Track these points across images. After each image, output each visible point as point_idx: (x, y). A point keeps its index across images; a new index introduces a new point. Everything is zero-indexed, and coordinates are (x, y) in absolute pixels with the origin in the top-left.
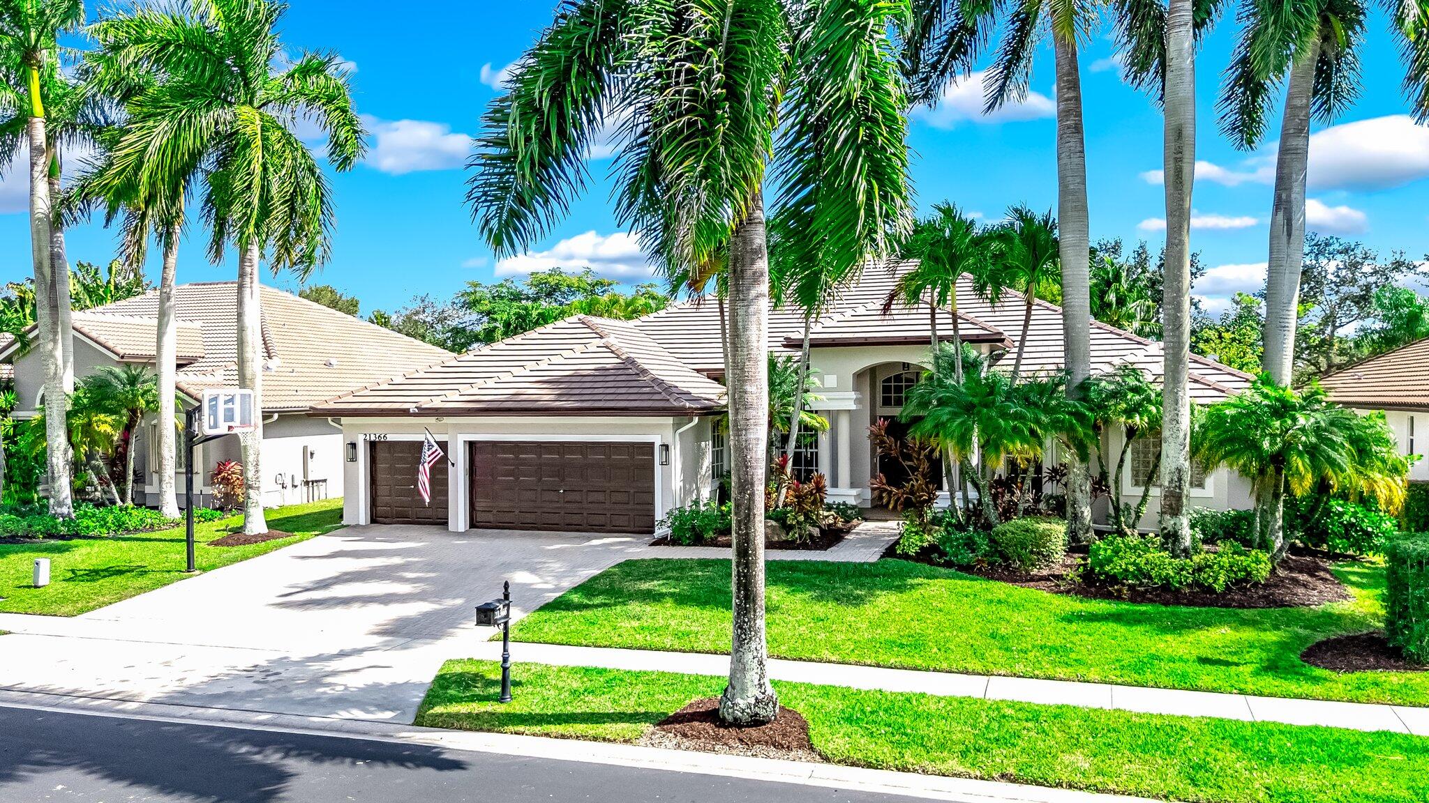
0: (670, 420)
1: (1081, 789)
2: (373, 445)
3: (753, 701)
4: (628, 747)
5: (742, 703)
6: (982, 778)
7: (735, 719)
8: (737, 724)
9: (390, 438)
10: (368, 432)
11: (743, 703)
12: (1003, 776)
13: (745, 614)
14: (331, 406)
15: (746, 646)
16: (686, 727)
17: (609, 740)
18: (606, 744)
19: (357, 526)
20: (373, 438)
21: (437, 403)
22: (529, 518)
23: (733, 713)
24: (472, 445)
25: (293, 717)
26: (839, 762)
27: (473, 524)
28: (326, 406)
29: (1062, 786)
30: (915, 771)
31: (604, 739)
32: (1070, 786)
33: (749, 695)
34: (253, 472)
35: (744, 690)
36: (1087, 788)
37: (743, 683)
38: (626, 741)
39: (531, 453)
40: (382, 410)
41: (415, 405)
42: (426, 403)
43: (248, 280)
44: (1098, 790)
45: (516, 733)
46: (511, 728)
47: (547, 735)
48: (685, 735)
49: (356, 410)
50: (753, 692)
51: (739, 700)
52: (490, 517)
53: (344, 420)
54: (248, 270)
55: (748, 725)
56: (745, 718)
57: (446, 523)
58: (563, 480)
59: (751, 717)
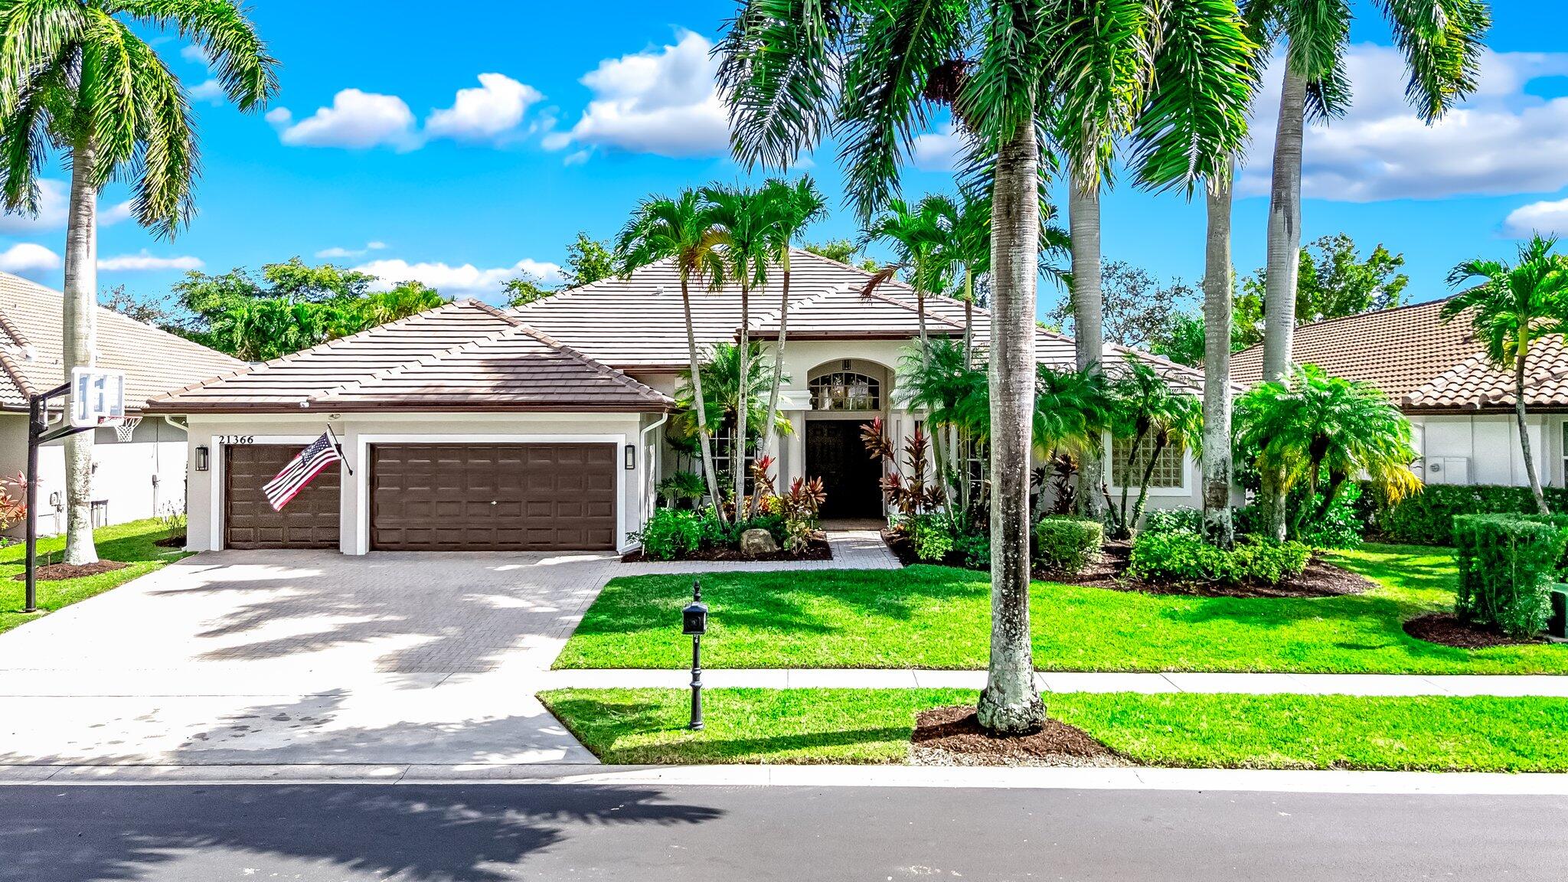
0: (636, 417)
1: (1423, 770)
2: (229, 450)
3: (1029, 705)
4: (897, 767)
5: (1018, 709)
6: (1318, 769)
7: (1011, 727)
8: (1012, 732)
9: (258, 440)
10: (225, 434)
11: (1018, 706)
12: (1337, 764)
13: (1015, 606)
14: (176, 399)
15: (1017, 642)
16: (953, 740)
17: (873, 762)
18: (870, 767)
19: (208, 553)
20: (233, 441)
21: (334, 396)
22: (452, 536)
23: (1008, 720)
24: (373, 448)
25: (429, 767)
26: (1156, 764)
27: (374, 545)
28: (169, 400)
29: (1403, 769)
30: (1244, 766)
31: (866, 761)
32: (1412, 768)
33: (1024, 698)
34: (82, 483)
35: (1017, 693)
36: (1430, 769)
37: (1016, 686)
38: (892, 761)
39: (453, 457)
40: (252, 405)
41: (305, 399)
42: (320, 396)
43: (83, 232)
44: (1441, 770)
45: (748, 763)
46: (740, 757)
47: (791, 761)
48: (958, 750)
49: (214, 405)
50: (1027, 695)
51: (1012, 705)
52: (394, 536)
53: (191, 418)
54: (84, 220)
55: (1026, 733)
56: (1023, 725)
57: (337, 547)
58: (495, 490)
59: (1030, 723)
